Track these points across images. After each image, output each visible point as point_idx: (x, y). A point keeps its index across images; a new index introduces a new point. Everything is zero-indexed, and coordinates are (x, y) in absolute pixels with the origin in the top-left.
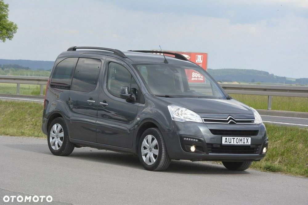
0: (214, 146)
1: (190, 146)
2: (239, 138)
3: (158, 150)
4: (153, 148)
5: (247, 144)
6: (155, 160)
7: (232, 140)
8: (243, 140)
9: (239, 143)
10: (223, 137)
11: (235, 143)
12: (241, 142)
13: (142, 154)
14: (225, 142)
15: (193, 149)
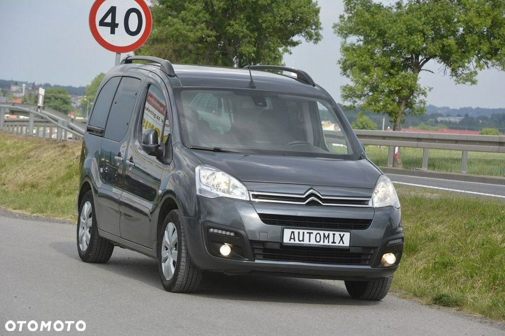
1: (218, 244)
2: (322, 233)
5: (341, 244)
7: (307, 236)
8: (331, 236)
10: (285, 230)
11: (313, 242)
12: (326, 241)
14: (291, 238)
15: (225, 250)
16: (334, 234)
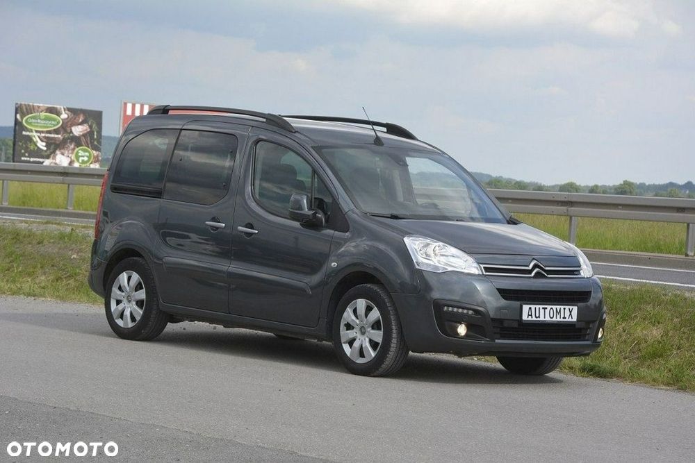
0: (506, 324)
1: (456, 324)
2: (554, 307)
3: (381, 333)
4: (368, 327)
5: (570, 320)
6: (373, 354)
7: (542, 311)
8: (562, 311)
9: (554, 319)
10: (524, 306)
11: (548, 318)
12: (558, 316)
13: (343, 340)
14: (529, 315)
15: (462, 330)
16: (564, 309)
